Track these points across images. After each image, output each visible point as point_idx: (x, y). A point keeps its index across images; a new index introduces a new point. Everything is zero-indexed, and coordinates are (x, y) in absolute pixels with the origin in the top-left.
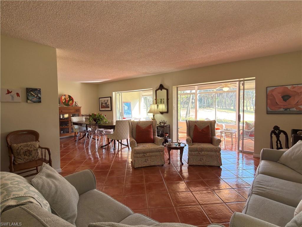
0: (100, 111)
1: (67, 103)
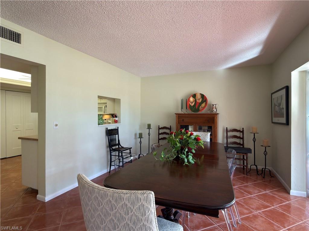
0: (273, 123)
1: (197, 108)
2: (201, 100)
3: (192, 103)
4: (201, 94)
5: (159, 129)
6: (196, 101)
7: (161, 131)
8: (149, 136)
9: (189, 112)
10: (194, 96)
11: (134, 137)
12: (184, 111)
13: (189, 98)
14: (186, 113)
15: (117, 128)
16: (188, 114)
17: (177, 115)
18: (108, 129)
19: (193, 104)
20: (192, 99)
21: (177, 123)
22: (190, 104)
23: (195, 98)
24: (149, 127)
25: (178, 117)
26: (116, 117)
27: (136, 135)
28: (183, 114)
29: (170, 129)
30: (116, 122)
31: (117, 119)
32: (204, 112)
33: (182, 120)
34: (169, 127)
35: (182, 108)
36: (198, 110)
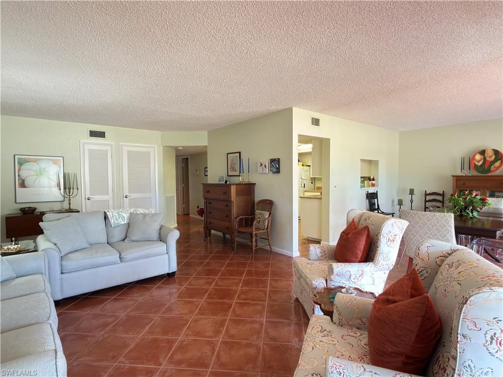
1: (486, 168)
2: (493, 157)
3: (479, 162)
4: (493, 149)
5: (426, 195)
6: (485, 159)
7: (428, 198)
8: (412, 203)
9: (474, 173)
10: (483, 152)
11: (391, 203)
12: (466, 173)
13: (475, 155)
14: (469, 174)
15: (376, 192)
16: (472, 176)
17: (455, 178)
18: (369, 192)
19: (481, 163)
20: (478, 157)
21: (455, 187)
22: (475, 164)
23: (484, 156)
24: (412, 192)
25: (457, 180)
26: (373, 180)
27: (393, 201)
28: (464, 176)
29: (443, 195)
30: (373, 185)
31: (374, 182)
32: (497, 173)
33: (462, 183)
34: (441, 193)
35: (462, 168)
36: (489, 171)
